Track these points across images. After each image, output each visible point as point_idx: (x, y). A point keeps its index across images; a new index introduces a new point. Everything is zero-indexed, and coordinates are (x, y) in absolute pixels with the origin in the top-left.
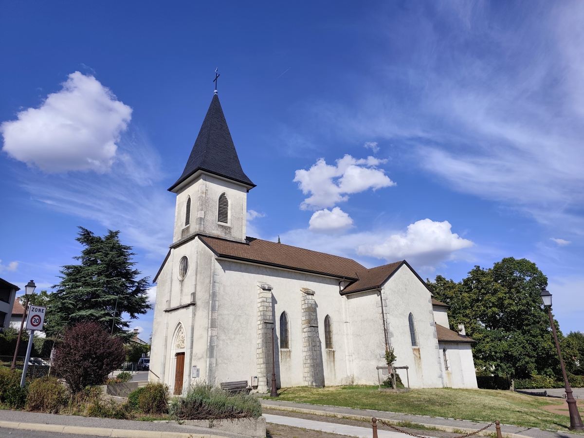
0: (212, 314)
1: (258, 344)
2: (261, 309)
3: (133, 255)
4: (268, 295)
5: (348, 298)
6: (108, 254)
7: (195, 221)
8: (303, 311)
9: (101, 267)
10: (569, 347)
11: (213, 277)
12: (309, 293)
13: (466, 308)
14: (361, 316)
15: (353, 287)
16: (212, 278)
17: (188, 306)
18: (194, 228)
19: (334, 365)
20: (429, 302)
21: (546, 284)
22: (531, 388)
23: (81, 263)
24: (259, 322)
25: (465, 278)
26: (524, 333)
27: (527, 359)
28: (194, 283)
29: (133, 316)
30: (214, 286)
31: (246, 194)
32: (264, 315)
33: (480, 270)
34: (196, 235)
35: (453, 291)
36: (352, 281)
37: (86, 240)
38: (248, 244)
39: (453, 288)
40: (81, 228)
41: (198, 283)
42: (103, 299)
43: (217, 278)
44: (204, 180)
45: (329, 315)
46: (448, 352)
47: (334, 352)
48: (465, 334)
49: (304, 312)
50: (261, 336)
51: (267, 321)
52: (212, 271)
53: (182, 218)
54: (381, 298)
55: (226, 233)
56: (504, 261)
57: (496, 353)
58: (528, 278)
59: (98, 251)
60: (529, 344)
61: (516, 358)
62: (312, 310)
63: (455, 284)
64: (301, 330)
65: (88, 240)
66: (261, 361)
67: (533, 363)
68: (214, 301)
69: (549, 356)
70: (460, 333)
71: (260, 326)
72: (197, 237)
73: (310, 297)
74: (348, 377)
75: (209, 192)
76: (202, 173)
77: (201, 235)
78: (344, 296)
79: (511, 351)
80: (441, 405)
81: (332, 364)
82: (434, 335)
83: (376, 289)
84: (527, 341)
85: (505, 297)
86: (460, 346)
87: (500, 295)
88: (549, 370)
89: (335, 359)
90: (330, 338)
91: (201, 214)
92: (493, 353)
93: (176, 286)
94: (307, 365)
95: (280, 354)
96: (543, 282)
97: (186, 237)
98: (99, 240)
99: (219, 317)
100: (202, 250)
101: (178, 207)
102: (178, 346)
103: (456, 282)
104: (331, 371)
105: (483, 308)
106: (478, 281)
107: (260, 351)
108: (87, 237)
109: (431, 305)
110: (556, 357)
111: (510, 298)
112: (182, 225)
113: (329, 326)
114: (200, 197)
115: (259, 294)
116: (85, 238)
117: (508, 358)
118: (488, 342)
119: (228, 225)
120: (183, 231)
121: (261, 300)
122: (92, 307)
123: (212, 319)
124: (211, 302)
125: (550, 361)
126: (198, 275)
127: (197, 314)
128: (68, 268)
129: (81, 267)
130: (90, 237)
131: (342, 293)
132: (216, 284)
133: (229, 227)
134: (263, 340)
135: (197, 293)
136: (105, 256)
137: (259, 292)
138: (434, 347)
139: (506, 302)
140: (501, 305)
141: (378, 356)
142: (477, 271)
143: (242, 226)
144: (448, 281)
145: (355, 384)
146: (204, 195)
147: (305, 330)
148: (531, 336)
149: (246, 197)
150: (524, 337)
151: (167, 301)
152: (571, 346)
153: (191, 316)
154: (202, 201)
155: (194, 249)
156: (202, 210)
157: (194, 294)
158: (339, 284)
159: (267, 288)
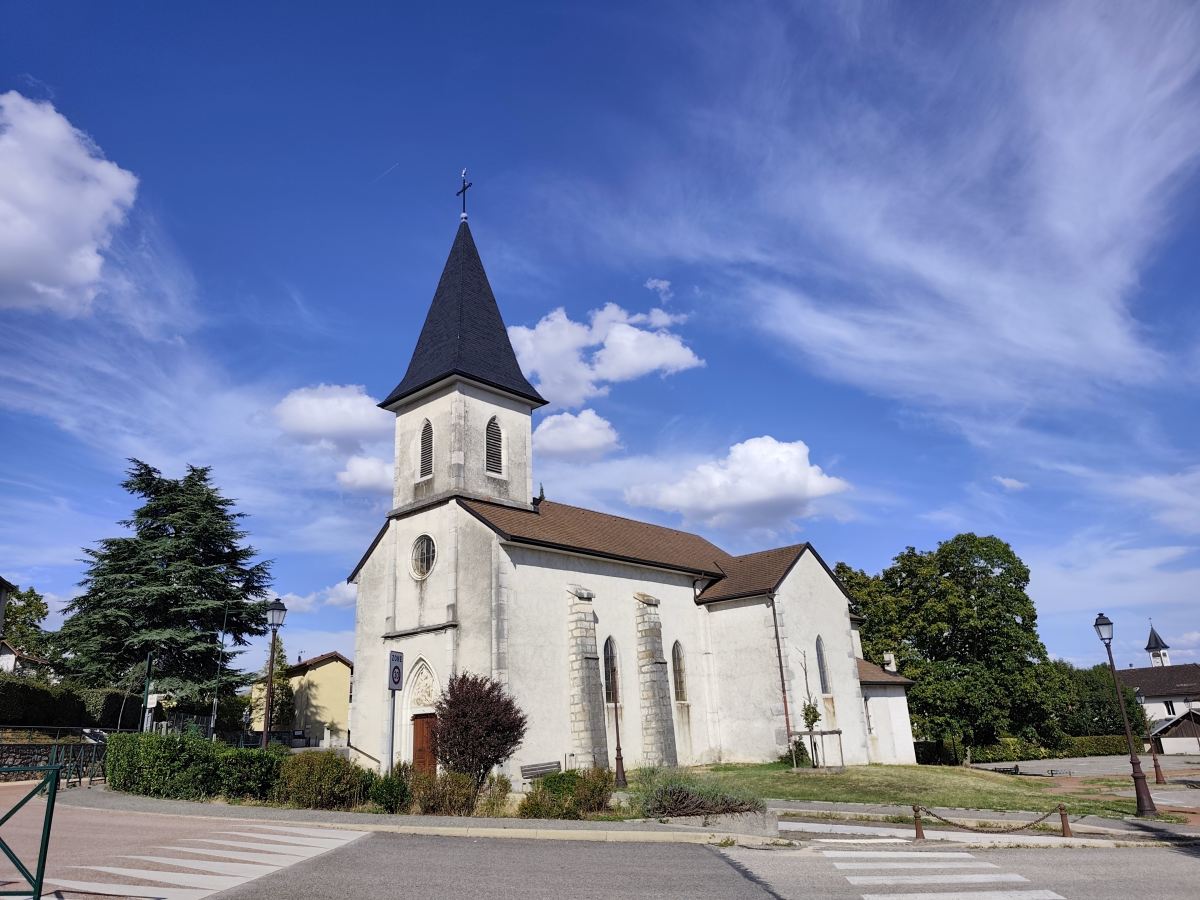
0: (498, 645)
1: (573, 696)
2: (577, 633)
3: (241, 518)
4: (585, 607)
5: (710, 609)
6: (199, 517)
7: (446, 469)
8: (639, 635)
9: (184, 544)
10: (1062, 689)
11: (497, 577)
12: (652, 603)
13: (890, 622)
14: (736, 643)
15: (718, 589)
16: (494, 580)
17: (444, 628)
18: (443, 483)
19: (689, 730)
20: (846, 615)
21: (1027, 580)
22: (984, 762)
23: (135, 533)
24: (573, 657)
25: (887, 567)
26: (989, 667)
27: (996, 711)
28: (454, 587)
29: (239, 641)
30: (498, 594)
31: (529, 418)
32: (583, 645)
33: (915, 555)
34: (451, 498)
35: (866, 591)
36: (714, 579)
37: (143, 485)
38: (537, 513)
39: (865, 585)
40: (135, 461)
41: (460, 586)
42: (193, 608)
43: (505, 580)
44: (461, 392)
45: (681, 641)
46: (872, 701)
47: (688, 706)
48: (895, 670)
49: (643, 637)
50: (578, 681)
51: (588, 656)
52: (494, 566)
53: (412, 461)
54: (774, 610)
55: (499, 492)
56: (958, 539)
57: (943, 701)
58: (997, 571)
59: (173, 508)
60: (1000, 685)
61: (976, 709)
62: (653, 633)
63: (868, 579)
64: (636, 668)
65: (148, 485)
66: (581, 726)
67: (1004, 717)
68: (500, 621)
69: (1032, 705)
70: (887, 668)
71: (577, 665)
72: (454, 501)
73: (652, 609)
74: (712, 750)
75: (470, 416)
76: (457, 380)
77: (462, 497)
78: (703, 606)
79: (968, 698)
80: (912, 790)
81: (686, 728)
82: (854, 673)
83: (765, 594)
84: (996, 680)
85: (961, 604)
86: (888, 691)
87: (953, 600)
88: (1030, 730)
89: (691, 720)
90: (681, 682)
91: (458, 458)
92: (939, 702)
93: (408, 591)
94: (649, 731)
95: (606, 713)
96: (1023, 576)
97: (425, 500)
98: (173, 487)
99: (511, 650)
100: (466, 526)
101: (402, 441)
102: (418, 702)
103: (871, 575)
104: (685, 741)
105: (921, 623)
106: (912, 574)
107: (578, 708)
108: (146, 480)
109: (848, 621)
110: (1044, 707)
111: (969, 606)
112: (413, 475)
113: (679, 659)
114: (455, 425)
115: (571, 606)
116: (143, 481)
117: (963, 710)
118: (929, 684)
119: (503, 476)
120: (417, 487)
121: (575, 617)
122: (167, 623)
123: (499, 653)
124: (494, 622)
125: (1030, 715)
126: (461, 574)
127: (462, 643)
128: (110, 543)
129: (136, 542)
130: (154, 479)
131: (698, 602)
132: (503, 590)
133: (505, 482)
134: (583, 690)
135: (459, 605)
136: (194, 522)
137: (570, 602)
138: (855, 695)
139: (962, 613)
140: (952, 619)
141: (769, 713)
142: (910, 557)
143: (525, 478)
144: (856, 574)
145: (723, 762)
146: (462, 422)
147: (644, 669)
148: (1002, 671)
149: (530, 424)
150: (991, 673)
151: (387, 619)
152: (1068, 688)
153: (450, 646)
154: (460, 434)
155: (446, 524)
156: (460, 450)
157: (453, 608)
158: (694, 586)
159: (585, 596)
